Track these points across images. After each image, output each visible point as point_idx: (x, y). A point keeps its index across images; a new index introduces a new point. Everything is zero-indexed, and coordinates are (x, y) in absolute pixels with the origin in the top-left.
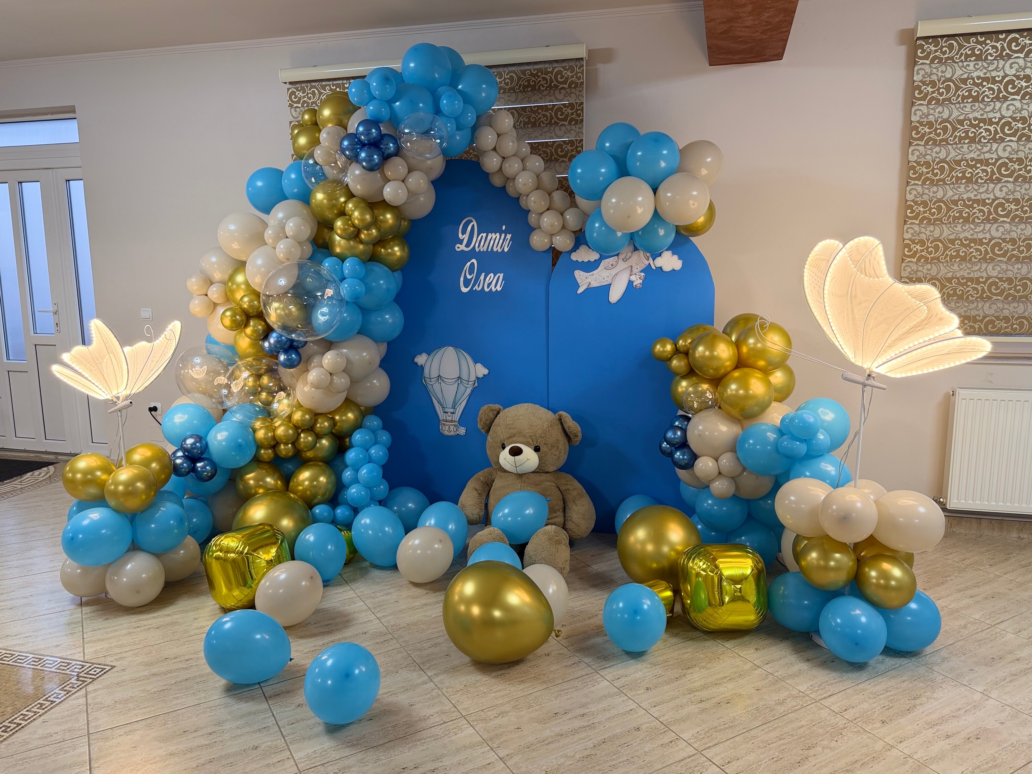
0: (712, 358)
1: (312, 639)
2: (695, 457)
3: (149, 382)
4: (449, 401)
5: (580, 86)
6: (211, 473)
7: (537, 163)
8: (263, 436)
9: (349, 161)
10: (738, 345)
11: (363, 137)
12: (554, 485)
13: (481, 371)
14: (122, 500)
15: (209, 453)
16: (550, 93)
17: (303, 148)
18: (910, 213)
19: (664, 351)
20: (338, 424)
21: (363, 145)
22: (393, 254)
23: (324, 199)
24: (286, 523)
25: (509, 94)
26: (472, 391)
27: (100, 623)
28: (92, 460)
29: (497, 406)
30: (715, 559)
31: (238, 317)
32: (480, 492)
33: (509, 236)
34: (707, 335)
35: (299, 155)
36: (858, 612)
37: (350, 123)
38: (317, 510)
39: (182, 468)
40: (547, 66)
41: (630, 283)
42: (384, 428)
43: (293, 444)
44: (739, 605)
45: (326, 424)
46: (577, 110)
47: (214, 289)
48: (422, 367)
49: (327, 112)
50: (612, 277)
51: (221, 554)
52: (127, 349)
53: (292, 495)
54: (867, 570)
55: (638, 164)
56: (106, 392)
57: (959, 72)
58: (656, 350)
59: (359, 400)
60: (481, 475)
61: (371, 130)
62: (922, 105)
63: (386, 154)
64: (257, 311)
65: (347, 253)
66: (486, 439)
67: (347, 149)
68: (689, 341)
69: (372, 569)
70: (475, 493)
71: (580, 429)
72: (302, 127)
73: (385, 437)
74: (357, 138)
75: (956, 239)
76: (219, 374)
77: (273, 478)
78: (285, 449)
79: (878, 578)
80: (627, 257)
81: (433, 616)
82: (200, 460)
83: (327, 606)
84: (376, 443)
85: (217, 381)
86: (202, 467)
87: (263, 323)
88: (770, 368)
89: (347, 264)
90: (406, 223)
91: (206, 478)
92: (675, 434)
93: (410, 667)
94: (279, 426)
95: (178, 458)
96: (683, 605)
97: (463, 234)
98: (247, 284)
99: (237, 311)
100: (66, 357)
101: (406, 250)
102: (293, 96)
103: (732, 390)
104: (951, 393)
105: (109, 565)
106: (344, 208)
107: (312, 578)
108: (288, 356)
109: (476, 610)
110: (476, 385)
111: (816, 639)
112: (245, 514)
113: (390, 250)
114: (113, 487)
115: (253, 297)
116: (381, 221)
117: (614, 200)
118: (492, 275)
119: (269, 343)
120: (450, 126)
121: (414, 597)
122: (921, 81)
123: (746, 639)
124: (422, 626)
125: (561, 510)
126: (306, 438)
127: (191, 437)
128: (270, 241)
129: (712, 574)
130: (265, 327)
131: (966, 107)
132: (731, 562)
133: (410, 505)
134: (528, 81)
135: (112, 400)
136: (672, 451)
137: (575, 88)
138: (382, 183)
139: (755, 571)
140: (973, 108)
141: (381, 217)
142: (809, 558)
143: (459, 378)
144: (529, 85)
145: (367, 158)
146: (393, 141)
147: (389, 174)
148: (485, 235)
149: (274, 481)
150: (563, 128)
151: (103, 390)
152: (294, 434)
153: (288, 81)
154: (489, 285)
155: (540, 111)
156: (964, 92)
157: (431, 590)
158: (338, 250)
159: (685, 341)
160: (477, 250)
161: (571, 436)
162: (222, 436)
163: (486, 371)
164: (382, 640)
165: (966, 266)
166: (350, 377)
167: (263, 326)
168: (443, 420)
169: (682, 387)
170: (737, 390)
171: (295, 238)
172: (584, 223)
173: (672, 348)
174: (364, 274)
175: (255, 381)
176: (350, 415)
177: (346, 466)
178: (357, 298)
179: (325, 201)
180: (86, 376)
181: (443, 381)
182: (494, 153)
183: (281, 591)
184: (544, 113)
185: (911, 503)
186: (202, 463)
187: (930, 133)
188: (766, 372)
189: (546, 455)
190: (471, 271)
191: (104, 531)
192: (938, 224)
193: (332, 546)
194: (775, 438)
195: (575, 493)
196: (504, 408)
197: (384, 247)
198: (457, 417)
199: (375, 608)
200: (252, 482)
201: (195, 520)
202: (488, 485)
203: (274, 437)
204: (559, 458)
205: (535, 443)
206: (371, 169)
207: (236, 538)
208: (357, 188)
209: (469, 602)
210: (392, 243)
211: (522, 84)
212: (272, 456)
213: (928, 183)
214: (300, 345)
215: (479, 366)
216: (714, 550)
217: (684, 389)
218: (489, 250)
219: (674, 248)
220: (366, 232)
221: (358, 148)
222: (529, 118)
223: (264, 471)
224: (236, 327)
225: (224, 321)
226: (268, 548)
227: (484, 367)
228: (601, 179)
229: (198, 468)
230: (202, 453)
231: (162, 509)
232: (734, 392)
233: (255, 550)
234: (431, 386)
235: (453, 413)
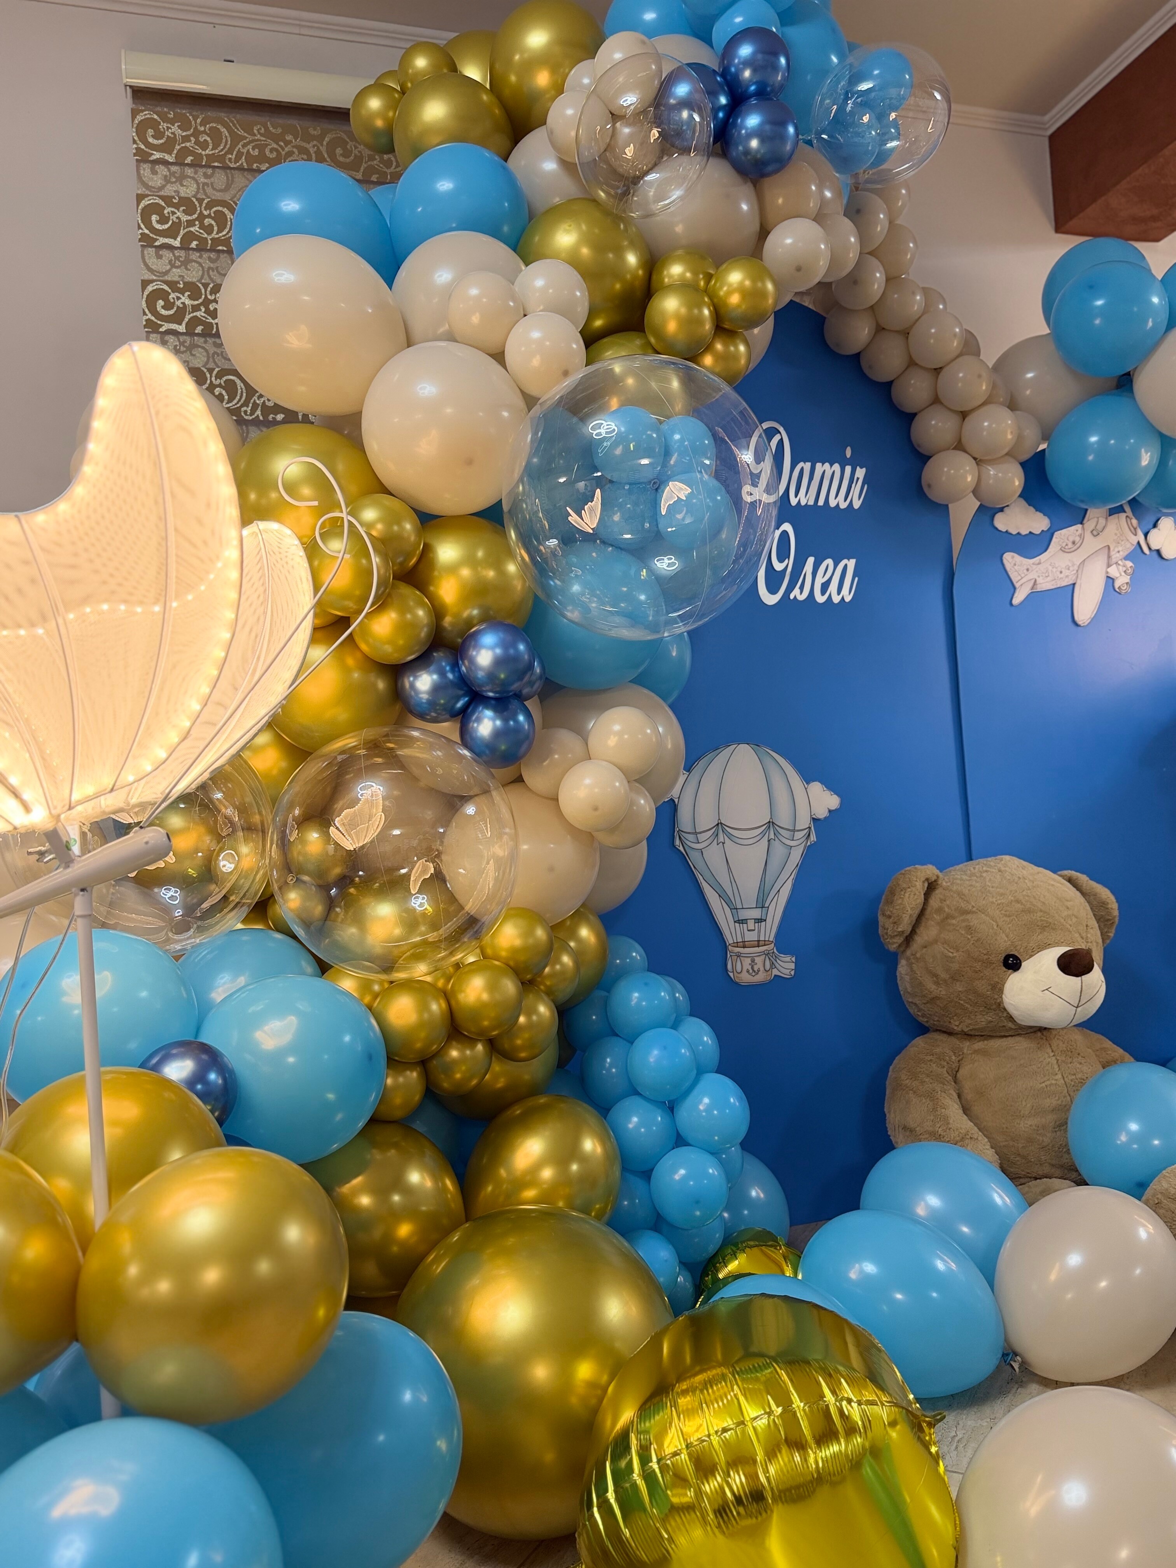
4: (749, 890)
33: (860, 473)
48: (673, 806)
50: (1076, 568)
74: (724, 74)
80: (1099, 527)
97: (758, 462)
110: (813, 838)
118: (829, 562)
130: (433, 616)
143: (771, 824)
148: (807, 466)
154: (825, 587)
160: (794, 501)
167: (428, 611)
168: (736, 945)
181: (730, 836)
190: (782, 552)
198: (770, 930)
218: (821, 503)
227: (830, 789)
234: (698, 854)
235: (759, 921)
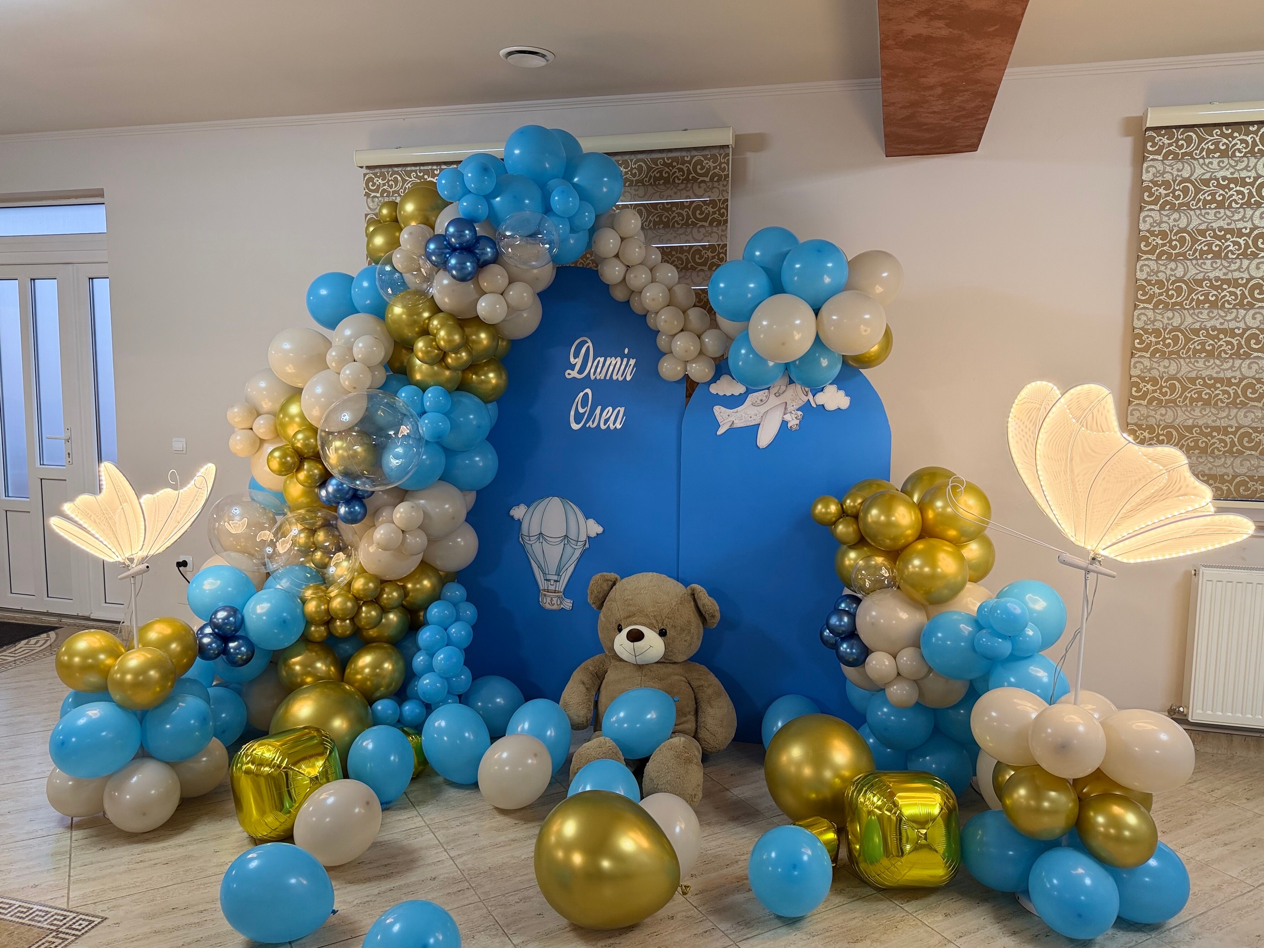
0: (889, 524)
1: (365, 886)
2: (866, 652)
3: (172, 541)
4: (553, 567)
5: (725, 179)
6: (247, 655)
7: (669, 273)
8: (314, 609)
9: (436, 269)
10: (921, 507)
11: (453, 240)
12: (684, 679)
13: (594, 528)
14: (129, 692)
15: (245, 630)
16: (686, 187)
17: (379, 249)
18: (1138, 344)
19: (827, 513)
20: (411, 594)
21: (454, 249)
22: (488, 381)
23: (403, 313)
24: (339, 724)
25: (637, 188)
26: (582, 555)
27: (92, 855)
28: (95, 640)
29: (613, 575)
30: (892, 795)
31: (289, 459)
32: (588, 686)
33: (632, 362)
34: (882, 494)
35: (374, 258)
36: (1080, 871)
37: (438, 221)
38: (379, 706)
39: (210, 649)
40: (684, 154)
41: (784, 423)
42: (468, 600)
43: (352, 620)
44: (924, 855)
45: (395, 594)
46: (720, 209)
47: (262, 422)
48: (520, 522)
49: (410, 207)
50: (761, 415)
51: (253, 767)
52: (146, 498)
53: (347, 687)
54: (1092, 814)
55: (796, 279)
56: (117, 554)
57: (1199, 171)
58: (817, 511)
59: (439, 564)
60: (590, 664)
61: (464, 231)
62: (1153, 210)
63: (482, 260)
64: (313, 452)
65: (429, 380)
66: (597, 617)
67: (433, 253)
68: (859, 501)
69: (447, 787)
70: (582, 688)
71: (718, 608)
72: (377, 223)
73: (469, 611)
74: (446, 240)
75: (1197, 378)
76: (264, 529)
77: (324, 663)
78: (341, 626)
79: (1107, 826)
80: (781, 391)
81: (523, 857)
82: (233, 638)
83: (386, 838)
84: (457, 619)
85: (260, 536)
86: (235, 648)
87: (320, 467)
88: (963, 539)
89: (429, 394)
90: (505, 343)
91: (240, 662)
92: (841, 620)
93: (490, 931)
94: (336, 596)
95: (206, 635)
96: (850, 851)
97: (575, 358)
98: (302, 416)
99: (287, 451)
100: (67, 508)
101: (504, 377)
102: (371, 183)
103: (914, 567)
104: (1193, 572)
105: (109, 777)
106: (428, 324)
107: (368, 803)
108: (350, 508)
109: (577, 859)
110: (587, 546)
111: (1024, 901)
112: (287, 710)
113: (483, 377)
114: (118, 676)
115: (308, 433)
116: (474, 342)
117: (765, 323)
118: (610, 409)
119: (327, 491)
120: (563, 228)
121: (498, 830)
122: (1151, 181)
123: (932, 899)
124: (508, 872)
125: (692, 713)
126: (368, 613)
127: (223, 609)
128: (334, 364)
129: (888, 814)
130: (323, 471)
131: (1208, 214)
132: (914, 797)
133: (498, 700)
134: (661, 172)
135: (124, 563)
136: (836, 641)
137: (718, 181)
138: (477, 296)
139: (945, 810)
140: (1218, 215)
141: (474, 337)
142: (1015, 796)
143: (566, 536)
144: (661, 177)
145: (458, 266)
146: (491, 245)
147: (485, 285)
148: (602, 359)
149: (326, 666)
150: (702, 230)
151: (114, 550)
152: (353, 606)
153: (364, 165)
154: (606, 421)
155: (674, 209)
156: (1206, 195)
157: (521, 819)
158: (418, 377)
159: (854, 501)
160: (592, 377)
161: (707, 616)
162: (262, 608)
163: (600, 530)
164: (455, 890)
165: (1210, 411)
166: (428, 535)
167: (320, 470)
168: (544, 590)
169: (850, 560)
170: (921, 567)
171: (364, 361)
172: (727, 348)
173: (837, 509)
174: (449, 406)
175: (308, 537)
176: (426, 583)
177: (419, 649)
178: (439, 437)
179: (404, 316)
180: (93, 532)
181: (545, 540)
182: (616, 261)
183: (328, 820)
184: (679, 211)
185: (1150, 727)
186: (236, 643)
187: (1164, 245)
188: (958, 544)
189: (673, 641)
190: (584, 403)
191: (104, 734)
192: (1175, 358)
193: (395, 757)
194: (970, 632)
195: (710, 691)
196: (622, 578)
197: (476, 374)
198: (561, 586)
199: (448, 843)
200: (298, 668)
201: (224, 715)
202: (599, 677)
203: (328, 611)
204: (690, 645)
205: (660, 625)
206: (462, 279)
207: (273, 746)
208: (444, 301)
209: (569, 847)
210: (486, 369)
211: (653, 175)
212: (325, 634)
213: (1161, 307)
214: (366, 495)
215: (591, 522)
216: (890, 781)
217: (852, 562)
218: (608, 378)
219: (839, 382)
220: (453, 355)
221: (448, 253)
222: (660, 216)
223: (314, 654)
224: (286, 471)
225: (271, 463)
226: (312, 760)
227: (598, 523)
228: (749, 295)
229: (230, 649)
230: (236, 630)
231: (180, 704)
232: (917, 569)
233: (295, 764)
234: (530, 546)
235: (556, 581)
